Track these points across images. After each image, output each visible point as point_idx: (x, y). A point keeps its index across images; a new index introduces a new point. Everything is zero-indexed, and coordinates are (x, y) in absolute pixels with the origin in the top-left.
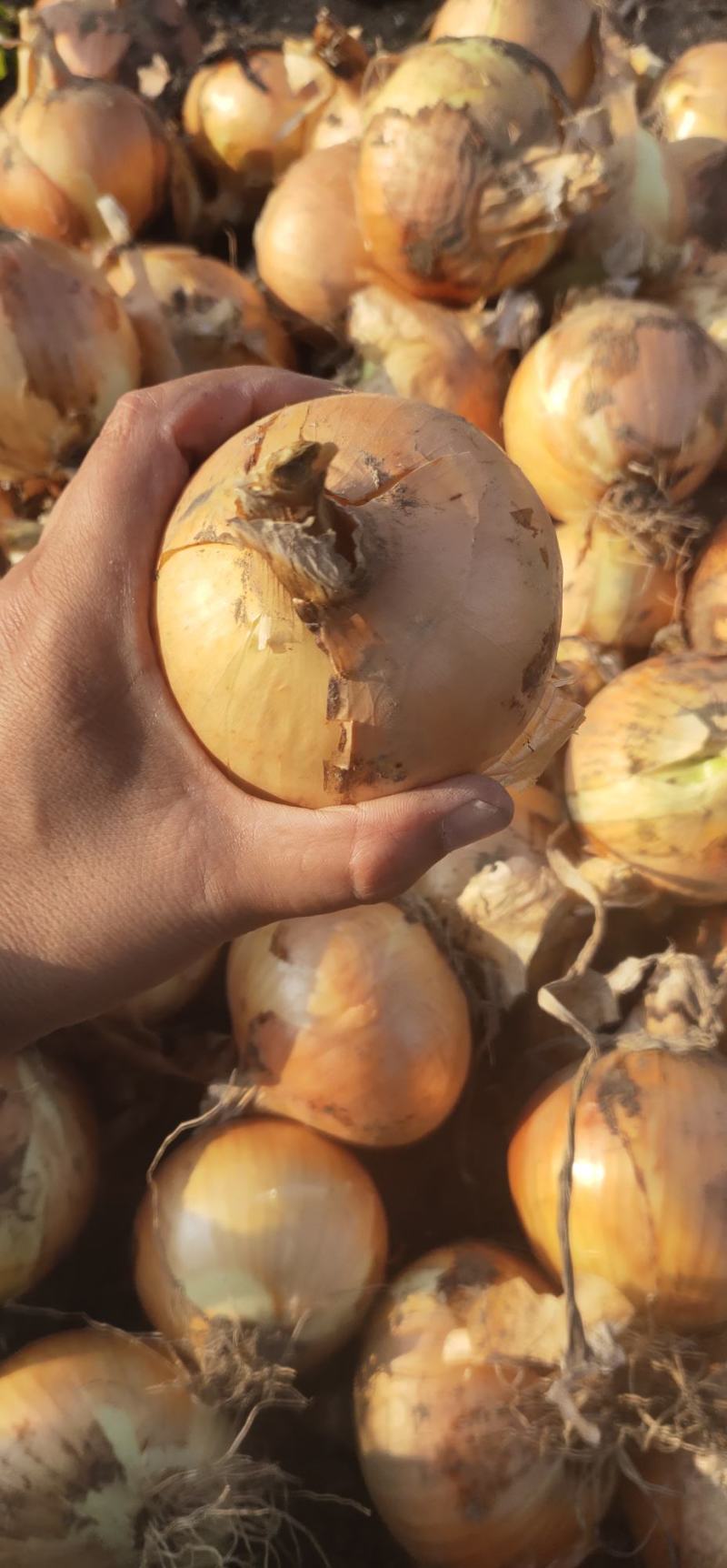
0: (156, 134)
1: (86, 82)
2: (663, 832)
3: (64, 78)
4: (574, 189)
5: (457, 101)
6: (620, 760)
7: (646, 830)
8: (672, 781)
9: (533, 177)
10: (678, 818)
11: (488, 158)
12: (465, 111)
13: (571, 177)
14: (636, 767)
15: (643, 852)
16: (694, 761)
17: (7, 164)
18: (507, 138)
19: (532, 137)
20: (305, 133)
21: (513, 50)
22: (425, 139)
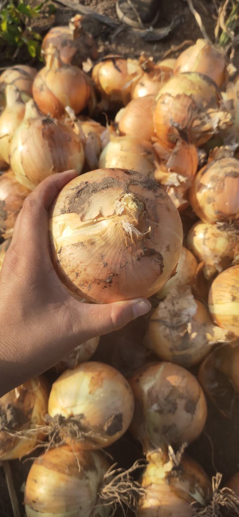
0: (87, 84)
1: (66, 64)
3: (61, 65)
4: (221, 122)
5: (188, 93)
6: (229, 296)
7: (235, 319)
9: (209, 118)
11: (196, 111)
12: (190, 97)
13: (221, 119)
14: (234, 299)
15: (233, 325)
17: (41, 89)
18: (203, 106)
19: (210, 106)
20: (132, 87)
21: (206, 78)
22: (178, 105)
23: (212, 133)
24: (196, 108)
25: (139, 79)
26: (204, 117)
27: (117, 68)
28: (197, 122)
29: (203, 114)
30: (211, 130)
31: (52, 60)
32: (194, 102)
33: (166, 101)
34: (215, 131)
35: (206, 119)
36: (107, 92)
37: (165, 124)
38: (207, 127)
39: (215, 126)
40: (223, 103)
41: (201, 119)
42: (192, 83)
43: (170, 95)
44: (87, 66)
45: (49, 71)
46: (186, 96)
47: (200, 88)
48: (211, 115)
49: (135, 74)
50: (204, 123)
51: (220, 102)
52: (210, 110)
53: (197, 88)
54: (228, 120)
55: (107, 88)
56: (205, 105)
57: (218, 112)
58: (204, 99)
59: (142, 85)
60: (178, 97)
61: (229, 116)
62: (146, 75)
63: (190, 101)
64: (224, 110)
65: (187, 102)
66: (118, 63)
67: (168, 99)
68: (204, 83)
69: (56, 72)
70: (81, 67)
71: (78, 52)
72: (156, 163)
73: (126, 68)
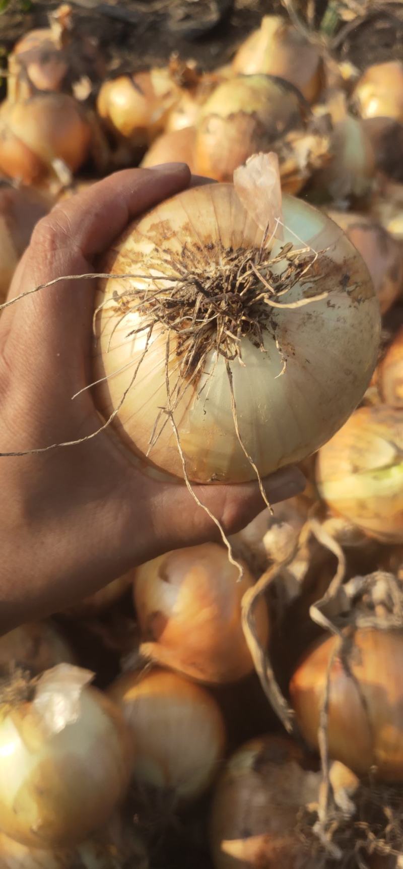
0: (84, 120)
1: (45, 93)
2: (372, 506)
3: (34, 91)
4: (313, 157)
5: (249, 109)
6: (346, 466)
7: (362, 505)
8: (376, 478)
9: (291, 149)
10: (379, 498)
11: (266, 140)
12: (254, 115)
13: (312, 149)
14: (356, 470)
15: (360, 516)
16: (387, 467)
17: (3, 137)
18: (276, 128)
19: (289, 128)
20: (165, 118)
21: (279, 81)
23: (299, 177)
24: (264, 134)
25: (175, 103)
26: (282, 149)
27: (137, 88)
29: (279, 144)
30: (297, 171)
31: (18, 85)
33: (212, 128)
34: (304, 174)
35: (285, 152)
36: (126, 131)
37: (215, 169)
38: (289, 165)
39: (302, 162)
40: (313, 122)
42: (255, 92)
44: (82, 90)
45: (14, 105)
47: (270, 99)
48: (295, 144)
49: (167, 95)
50: (281, 161)
52: (291, 136)
53: (264, 99)
54: (324, 150)
55: (126, 124)
56: (280, 126)
57: (304, 136)
58: (276, 116)
59: (181, 111)
60: (231, 117)
61: (326, 142)
62: (186, 95)
63: (253, 124)
64: (317, 132)
65: (248, 126)
66: (138, 79)
67: (216, 125)
68: (277, 90)
69: (26, 104)
70: (70, 92)
71: (70, 69)
73: (151, 86)
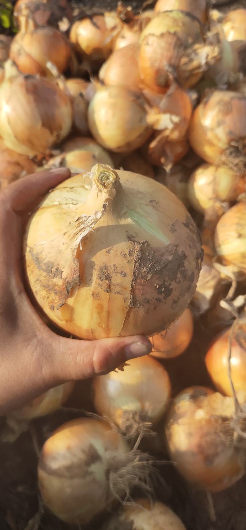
0: (66, 43)
1: (42, 26)
3: (36, 26)
4: (209, 58)
5: (172, 31)
6: (234, 234)
7: (244, 256)
9: (196, 54)
11: (182, 48)
12: (175, 34)
13: (209, 54)
14: (240, 236)
15: (243, 263)
17: (19, 54)
18: (187, 42)
19: (195, 41)
20: (113, 42)
21: (188, 14)
22: (163, 43)
23: (201, 70)
24: (181, 45)
25: (119, 33)
26: (190, 54)
27: (95, 25)
28: (184, 60)
29: (189, 51)
30: (199, 67)
31: (27, 22)
32: (178, 39)
33: (150, 42)
34: (204, 68)
35: (193, 56)
36: (88, 51)
37: (152, 66)
38: (195, 63)
39: (203, 61)
40: (208, 37)
41: (188, 56)
42: (175, 21)
43: (153, 35)
44: (64, 25)
45: (25, 34)
46: (169, 33)
47: (184, 24)
48: (199, 51)
49: (114, 28)
50: (191, 60)
51: (205, 37)
52: (196, 46)
53: (180, 25)
54: (216, 54)
55: (88, 47)
56: (190, 41)
57: (204, 46)
58: (188, 34)
59: (123, 37)
60: (162, 35)
61: (217, 50)
62: (126, 27)
63: (175, 39)
64: (211, 44)
65: (172, 40)
66: (95, 19)
67: (152, 40)
68: (187, 19)
69: (32, 34)
70: (57, 27)
71: (52, 15)
72: (147, 107)
73: (104, 23)
